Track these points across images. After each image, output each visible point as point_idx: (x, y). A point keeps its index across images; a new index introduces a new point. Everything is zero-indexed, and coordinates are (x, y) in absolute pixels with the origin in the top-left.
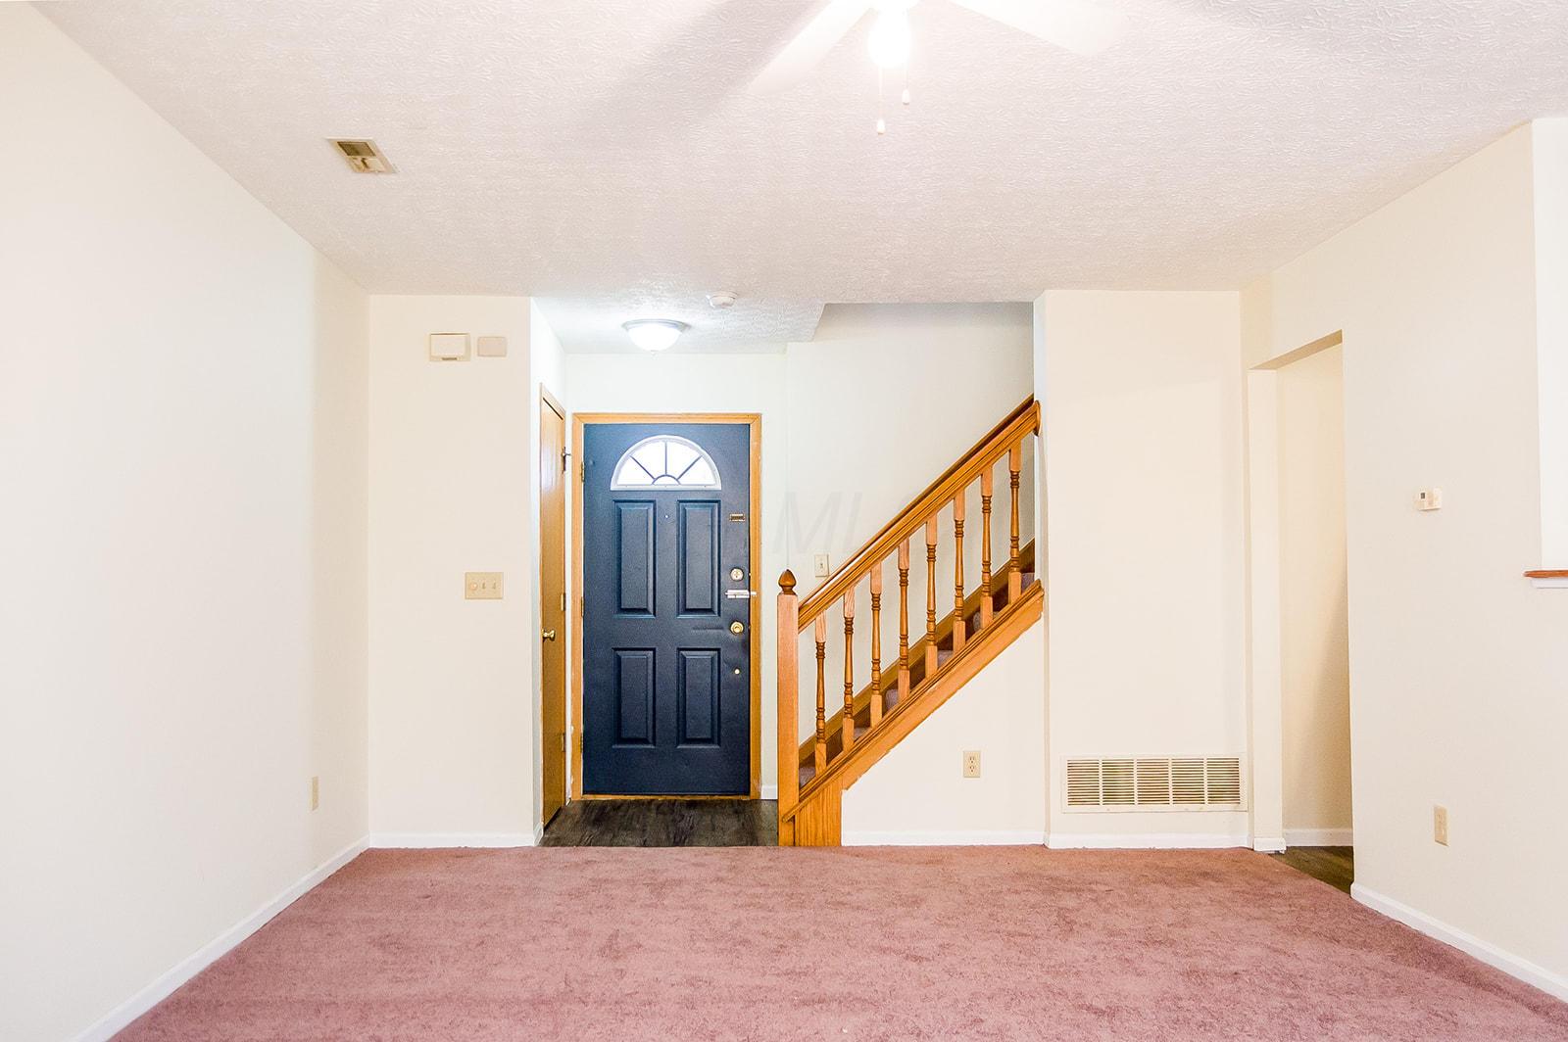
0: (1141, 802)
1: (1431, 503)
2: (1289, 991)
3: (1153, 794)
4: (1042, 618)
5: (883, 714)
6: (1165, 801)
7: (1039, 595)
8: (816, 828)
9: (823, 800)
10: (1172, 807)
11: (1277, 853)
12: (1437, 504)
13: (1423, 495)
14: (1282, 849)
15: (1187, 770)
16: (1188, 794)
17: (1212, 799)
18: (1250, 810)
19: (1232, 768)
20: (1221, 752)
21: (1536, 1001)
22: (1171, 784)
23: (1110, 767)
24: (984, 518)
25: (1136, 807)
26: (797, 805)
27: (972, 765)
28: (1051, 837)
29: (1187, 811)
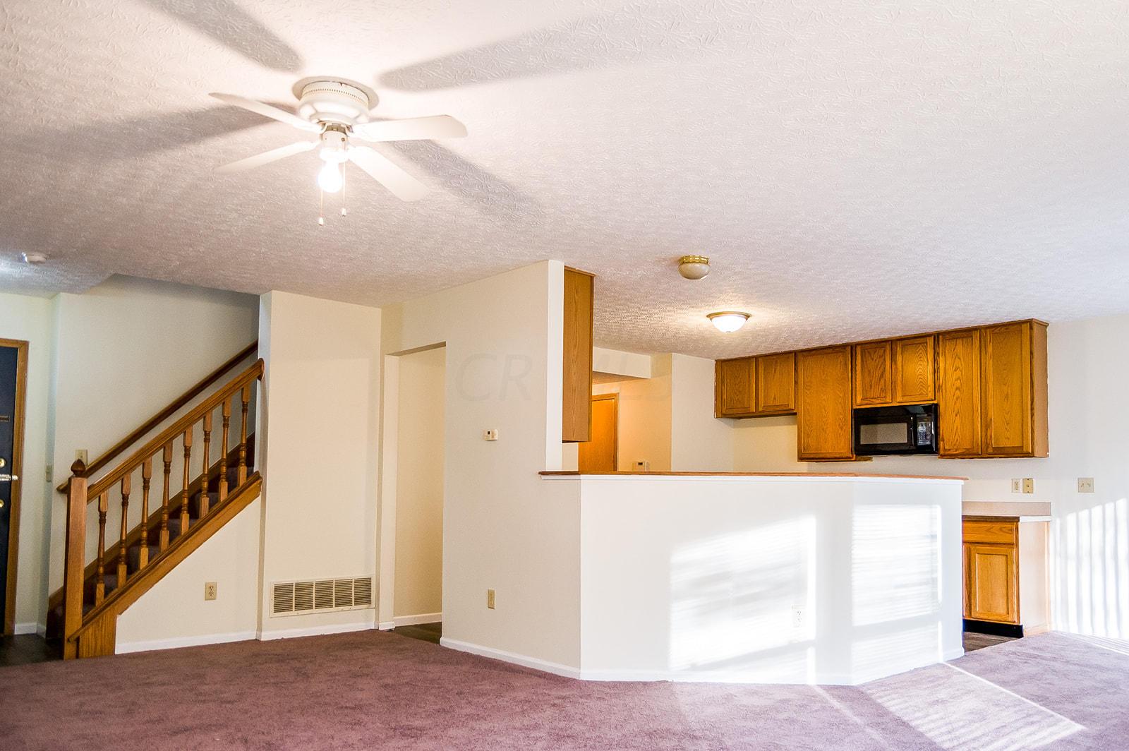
0: (316, 607)
1: (493, 437)
2: (437, 686)
3: (323, 602)
4: (260, 496)
5: (149, 561)
6: (330, 606)
7: (259, 481)
8: (96, 644)
9: (102, 623)
10: (334, 609)
11: (391, 630)
12: (496, 438)
13: (489, 433)
14: (393, 627)
15: (343, 585)
16: (343, 601)
17: (356, 603)
18: (377, 608)
19: (367, 583)
20: (362, 575)
21: (538, 674)
22: (334, 594)
23: (300, 587)
24: (224, 431)
25: (314, 611)
26: (80, 629)
27: (211, 592)
28: (263, 634)
29: (342, 611)
